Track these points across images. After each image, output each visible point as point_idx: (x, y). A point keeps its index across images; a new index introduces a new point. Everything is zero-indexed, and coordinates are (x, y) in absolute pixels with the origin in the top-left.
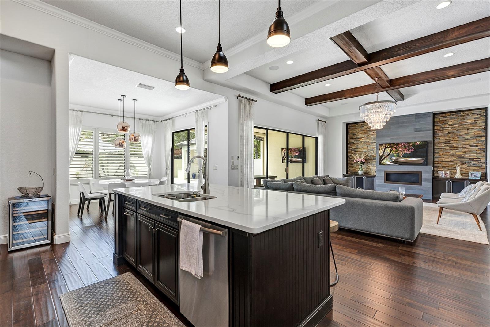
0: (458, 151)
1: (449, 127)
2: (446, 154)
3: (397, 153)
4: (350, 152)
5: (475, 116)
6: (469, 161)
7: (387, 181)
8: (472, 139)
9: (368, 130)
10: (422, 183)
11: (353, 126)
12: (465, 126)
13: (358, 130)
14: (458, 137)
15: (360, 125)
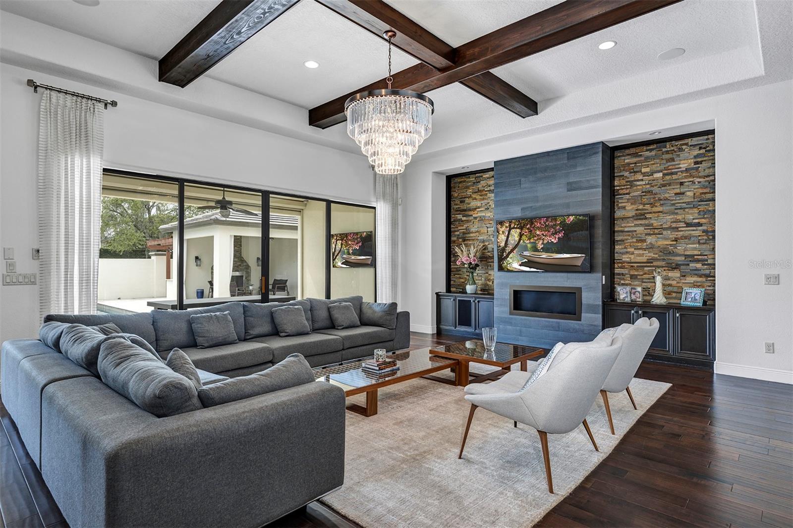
0: (661, 238)
1: (642, 180)
2: (637, 244)
3: (532, 241)
4: (454, 242)
5: (696, 152)
6: (683, 261)
7: (514, 309)
8: (691, 208)
9: (488, 191)
10: (583, 315)
11: (460, 182)
12: (674, 177)
13: (469, 192)
14: (662, 202)
15: (472, 179)
